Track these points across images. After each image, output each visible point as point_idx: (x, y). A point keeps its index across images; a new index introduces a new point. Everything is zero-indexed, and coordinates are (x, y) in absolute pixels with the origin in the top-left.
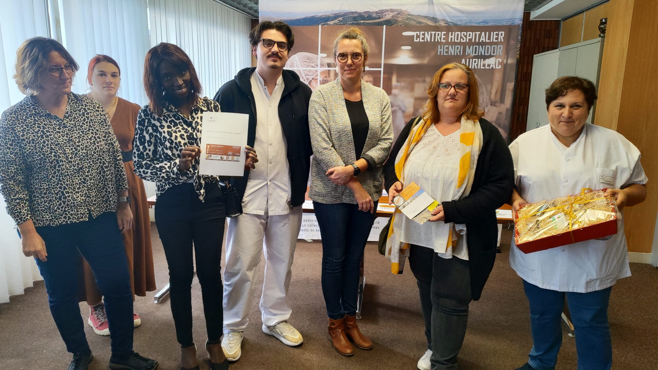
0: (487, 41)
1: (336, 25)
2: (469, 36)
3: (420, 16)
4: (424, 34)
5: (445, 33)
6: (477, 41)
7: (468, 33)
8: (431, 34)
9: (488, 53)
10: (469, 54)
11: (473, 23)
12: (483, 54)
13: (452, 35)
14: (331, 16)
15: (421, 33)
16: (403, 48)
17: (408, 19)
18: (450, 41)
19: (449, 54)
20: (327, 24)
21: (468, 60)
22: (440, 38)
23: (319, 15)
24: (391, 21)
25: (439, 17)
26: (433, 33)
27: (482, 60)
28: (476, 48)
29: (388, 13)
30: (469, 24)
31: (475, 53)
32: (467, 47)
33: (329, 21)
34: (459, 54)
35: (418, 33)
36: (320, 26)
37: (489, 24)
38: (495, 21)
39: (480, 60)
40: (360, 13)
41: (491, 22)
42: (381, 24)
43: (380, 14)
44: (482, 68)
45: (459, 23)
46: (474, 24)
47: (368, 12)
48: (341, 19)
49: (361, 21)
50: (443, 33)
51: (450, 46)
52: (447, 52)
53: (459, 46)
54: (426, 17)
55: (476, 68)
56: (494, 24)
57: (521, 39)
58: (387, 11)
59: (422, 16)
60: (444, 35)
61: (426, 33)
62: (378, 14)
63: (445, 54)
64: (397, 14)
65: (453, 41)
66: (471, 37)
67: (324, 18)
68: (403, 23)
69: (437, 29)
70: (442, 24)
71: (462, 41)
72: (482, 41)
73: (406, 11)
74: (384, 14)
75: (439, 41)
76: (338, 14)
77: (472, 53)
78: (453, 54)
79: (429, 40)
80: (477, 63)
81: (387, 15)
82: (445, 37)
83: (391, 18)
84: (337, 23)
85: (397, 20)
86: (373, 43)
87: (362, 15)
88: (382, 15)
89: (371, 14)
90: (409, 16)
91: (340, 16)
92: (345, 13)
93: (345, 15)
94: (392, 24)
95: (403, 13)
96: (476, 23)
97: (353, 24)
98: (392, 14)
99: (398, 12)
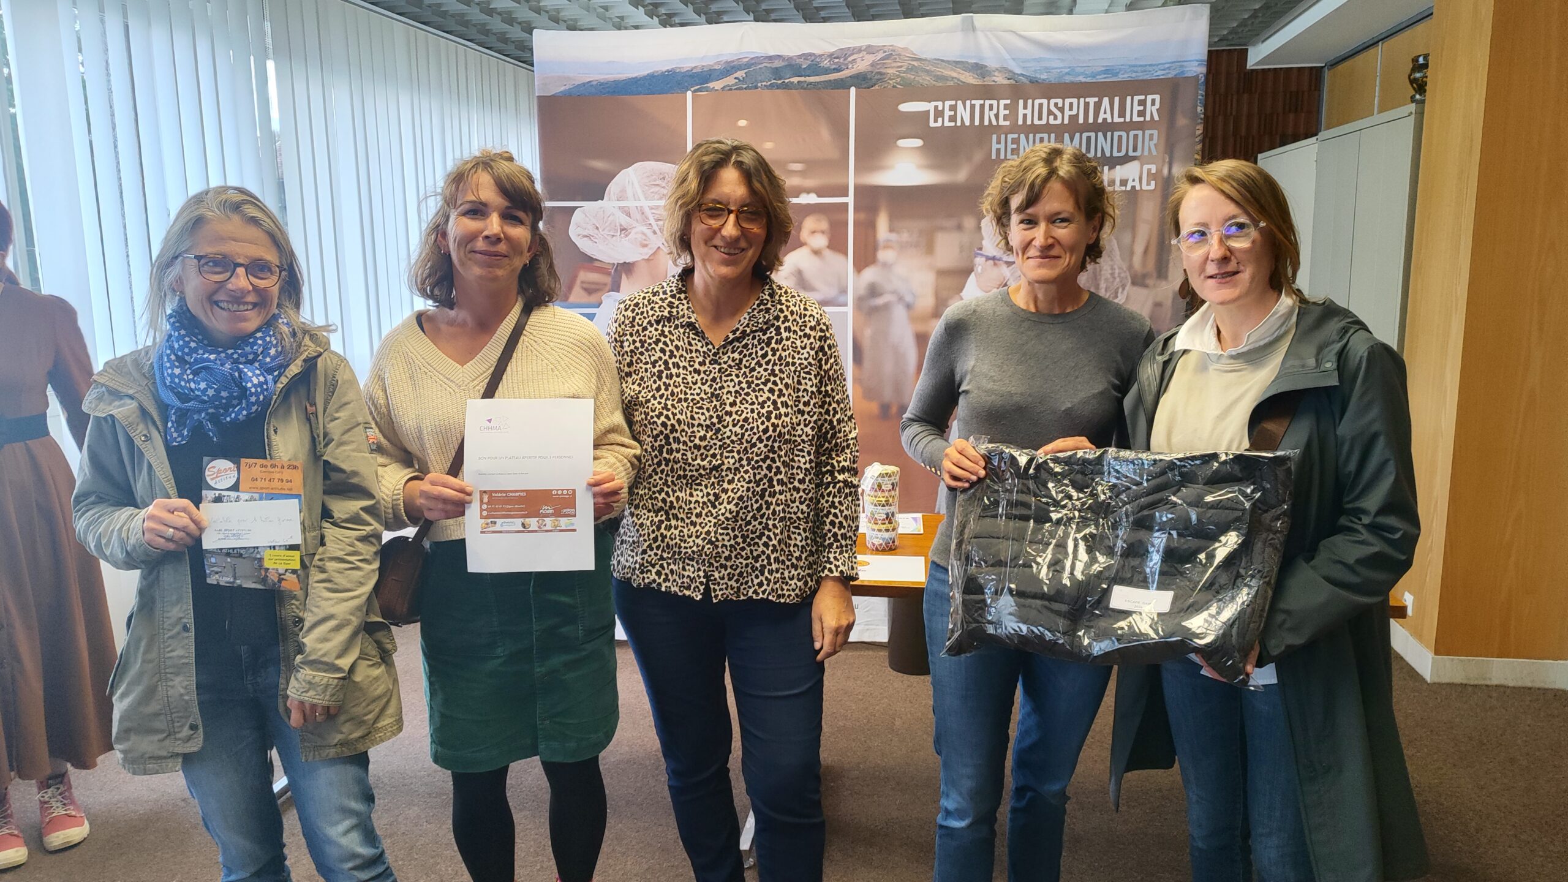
0: (1117, 120)
1: (731, 90)
2: (1071, 109)
3: (943, 61)
4: (953, 108)
5: (1008, 102)
6: (1091, 120)
7: (1068, 101)
8: (973, 107)
9: (1119, 151)
11: (1080, 74)
12: (1108, 154)
13: (1025, 107)
14: (716, 67)
15: (948, 103)
16: (902, 143)
17: (912, 69)
18: (1020, 122)
20: (707, 89)
22: (997, 116)
23: (687, 66)
24: (868, 77)
25: (991, 63)
26: (978, 103)
28: (1089, 138)
29: (861, 55)
30: (1068, 79)
32: (1067, 135)
33: (712, 81)
35: (940, 104)
36: (689, 94)
37: (1121, 76)
38: (1136, 69)
40: (790, 58)
41: (1126, 72)
42: (842, 85)
43: (842, 60)
45: (1044, 76)
46: (1082, 79)
47: (811, 54)
48: (740, 74)
49: (792, 80)
50: (1003, 102)
51: (1022, 136)
54: (957, 63)
56: (1134, 75)
57: (1205, 114)
58: (860, 50)
59: (948, 62)
60: (1006, 107)
61: (960, 103)
62: (836, 60)
64: (882, 59)
65: (1029, 122)
66: (1074, 112)
67: (698, 74)
68: (899, 80)
69: (987, 92)
70: (1000, 79)
71: (1052, 121)
72: (1105, 120)
73: (906, 50)
74: (850, 59)
75: (994, 123)
76: (733, 61)
79: (967, 123)
81: (859, 60)
82: (1007, 112)
83: (870, 69)
84: (733, 85)
85: (884, 74)
86: (825, 133)
87: (794, 62)
88: (846, 62)
89: (818, 60)
90: (915, 63)
91: (739, 68)
92: (752, 58)
93: (753, 64)
94: (871, 83)
95: (899, 55)
96: (1087, 76)
97: (771, 86)
98: (870, 59)
99: (885, 52)
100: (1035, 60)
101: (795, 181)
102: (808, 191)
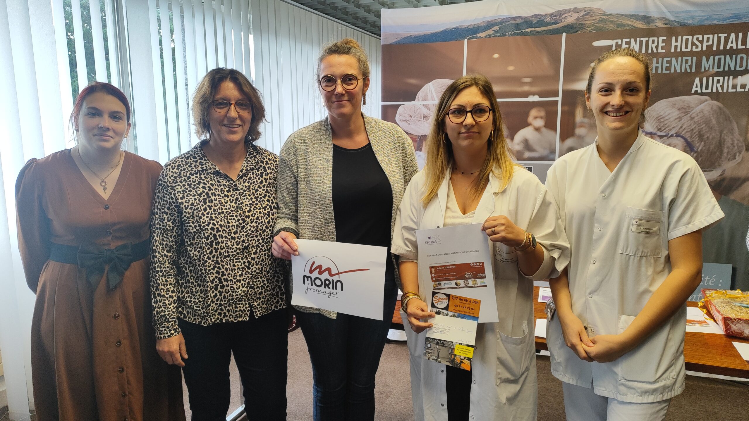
0: (740, 47)
1: (490, 37)
2: (708, 41)
3: (622, 15)
4: (628, 43)
5: (665, 38)
6: (722, 48)
7: (706, 36)
8: (641, 42)
9: (741, 66)
10: (707, 69)
11: (715, 19)
12: (733, 69)
13: (676, 41)
14: (482, 25)
15: (624, 40)
17: (602, 21)
18: (673, 50)
19: (672, 71)
20: (476, 37)
21: (705, 79)
22: (657, 47)
23: (465, 24)
24: (574, 26)
25: (654, 13)
26: (644, 39)
27: (731, 78)
28: (720, 59)
29: (570, 14)
30: (706, 23)
31: (719, 67)
32: (704, 58)
33: (479, 33)
34: (689, 71)
35: (619, 41)
36: (466, 40)
37: (743, 20)
39: (726, 78)
40: (527, 18)
41: (747, 17)
42: (558, 32)
43: (558, 17)
44: (730, 90)
45: (690, 22)
46: (716, 22)
47: (538, 15)
48: (496, 28)
49: (526, 30)
50: (661, 39)
51: (674, 59)
52: (668, 68)
53: (689, 58)
54: (632, 15)
55: (720, 90)
58: (569, 11)
59: (626, 15)
60: (663, 41)
61: (632, 40)
62: (554, 18)
63: (664, 71)
64: (583, 16)
65: (679, 50)
66: (710, 43)
67: (471, 29)
68: (593, 27)
69: (651, 33)
70: (660, 24)
71: (694, 49)
72: (731, 47)
73: (599, 9)
74: (563, 16)
75: (655, 51)
76: (492, 21)
77: (713, 68)
78: (678, 71)
80: (721, 83)
81: (569, 17)
82: (664, 44)
83: (575, 22)
84: (491, 35)
85: (584, 24)
86: (545, 60)
87: (528, 20)
88: (561, 18)
89: (543, 18)
90: (604, 17)
91: (496, 24)
92: (503, 19)
93: (504, 22)
94: (575, 30)
95: (594, 12)
96: (720, 20)
97: (515, 34)
98: (575, 16)
99: (585, 11)
100: (684, 12)
101: (526, 88)
102: (534, 94)
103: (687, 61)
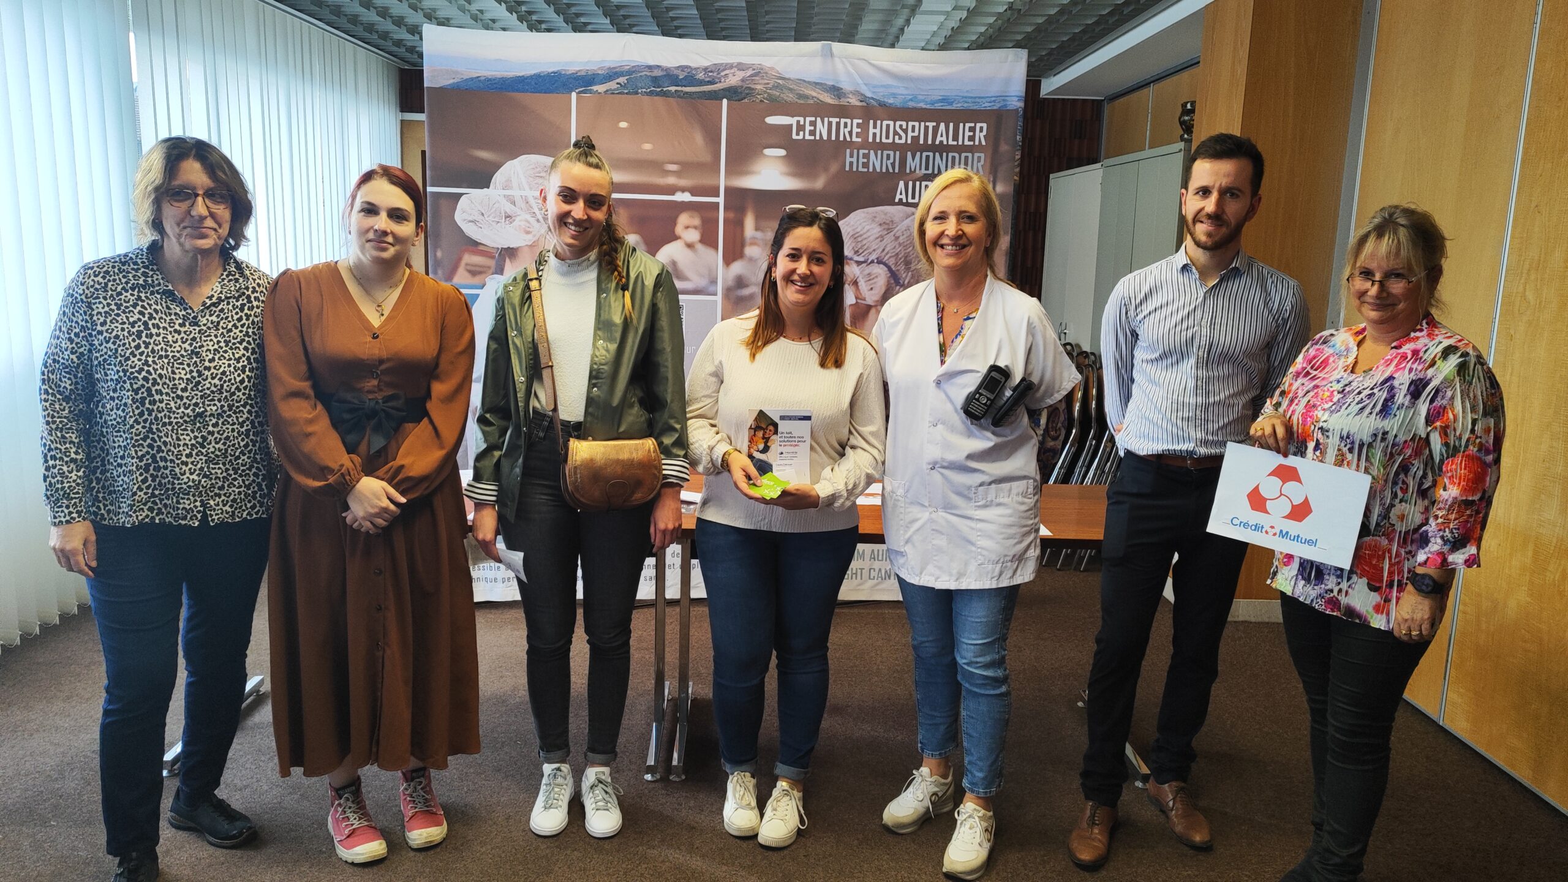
0: (951, 142)
1: (613, 94)
2: (913, 131)
3: (804, 81)
4: (813, 124)
5: (860, 121)
6: (930, 142)
7: (911, 124)
8: (830, 124)
10: (913, 170)
11: (921, 101)
13: (875, 127)
15: (808, 119)
16: (767, 152)
17: (777, 87)
18: (870, 140)
19: (871, 170)
20: (590, 92)
21: (911, 183)
22: (850, 133)
24: (739, 91)
25: (846, 84)
26: (834, 120)
28: (928, 157)
29: (733, 71)
30: (911, 104)
31: (927, 168)
32: (909, 154)
33: (594, 84)
34: (891, 170)
35: (802, 120)
36: (575, 94)
37: (955, 105)
38: (967, 100)
40: (669, 70)
41: (959, 102)
42: (717, 96)
43: (715, 75)
45: (891, 101)
46: (922, 105)
47: (687, 68)
48: (622, 80)
49: (669, 89)
50: (856, 121)
51: (872, 152)
53: (891, 153)
54: (817, 84)
56: (966, 105)
57: (1023, 141)
58: (731, 67)
59: (809, 83)
60: (858, 125)
61: (819, 119)
62: (711, 75)
63: (861, 169)
64: (752, 76)
65: (878, 140)
66: (916, 134)
67: (582, 76)
68: (765, 95)
69: (843, 111)
70: (854, 101)
71: (897, 141)
72: (941, 142)
73: (772, 69)
74: (723, 74)
75: (848, 139)
76: (616, 68)
77: (920, 169)
78: (878, 170)
79: (825, 137)
81: (731, 75)
82: (859, 130)
83: (740, 84)
84: (615, 90)
85: (753, 89)
86: (699, 139)
87: (672, 74)
88: (719, 76)
89: (694, 73)
90: (780, 82)
92: (633, 67)
94: (740, 97)
95: (767, 73)
96: (926, 103)
97: (651, 93)
98: (741, 75)
100: (883, 86)
101: (671, 180)
102: (683, 190)
103: (888, 157)
